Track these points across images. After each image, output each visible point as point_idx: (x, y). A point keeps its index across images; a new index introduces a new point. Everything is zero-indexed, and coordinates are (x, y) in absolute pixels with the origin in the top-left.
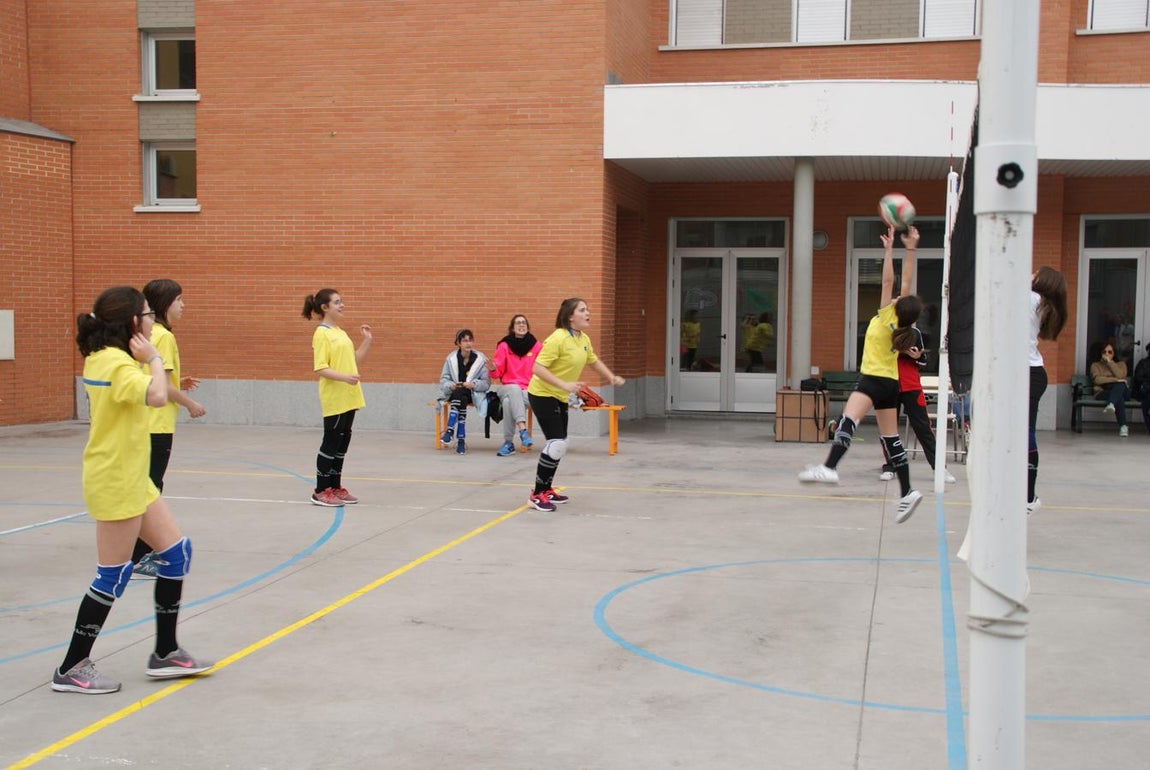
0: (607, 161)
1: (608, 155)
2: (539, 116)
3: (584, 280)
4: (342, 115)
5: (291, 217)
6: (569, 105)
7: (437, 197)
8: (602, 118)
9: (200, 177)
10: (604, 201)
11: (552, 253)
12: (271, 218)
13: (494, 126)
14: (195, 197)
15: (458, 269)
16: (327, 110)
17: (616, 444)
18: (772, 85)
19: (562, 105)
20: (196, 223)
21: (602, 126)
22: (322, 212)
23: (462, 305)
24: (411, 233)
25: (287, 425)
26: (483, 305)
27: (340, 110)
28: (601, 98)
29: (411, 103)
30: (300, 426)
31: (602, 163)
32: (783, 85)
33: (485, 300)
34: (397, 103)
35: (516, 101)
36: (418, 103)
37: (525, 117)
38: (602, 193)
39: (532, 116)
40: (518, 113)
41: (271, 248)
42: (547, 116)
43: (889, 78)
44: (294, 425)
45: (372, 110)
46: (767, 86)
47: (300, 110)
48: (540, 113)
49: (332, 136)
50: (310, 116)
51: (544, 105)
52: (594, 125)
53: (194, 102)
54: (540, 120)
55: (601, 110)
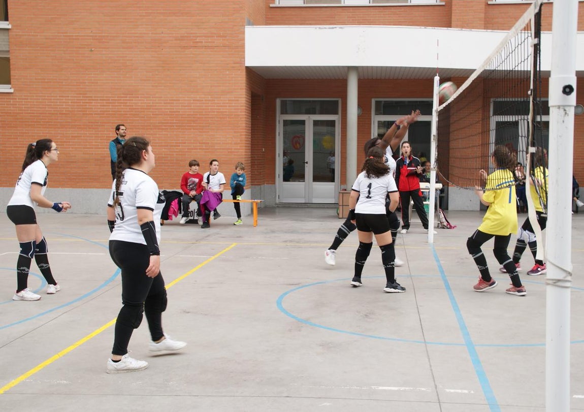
0: (247, 68)
1: (247, 64)
3: (235, 132)
4: (96, 39)
5: (68, 97)
6: (226, 36)
7: (153, 86)
8: (244, 44)
9: (12, 73)
10: (246, 89)
11: (217, 118)
12: (57, 96)
13: (185, 47)
14: (10, 84)
15: (165, 126)
16: (88, 36)
17: (257, 221)
18: (335, 28)
20: (12, 99)
21: (244, 48)
22: (86, 94)
23: (167, 146)
24: (139, 106)
26: (179, 146)
27: (96, 36)
28: (243, 33)
31: (244, 68)
32: (341, 28)
33: (180, 143)
35: (196, 33)
36: (141, 33)
37: (202, 42)
38: (244, 85)
39: (205, 42)
40: (198, 40)
41: (57, 114)
42: (214, 42)
45: (114, 37)
46: (333, 28)
47: (73, 36)
48: (210, 41)
49: (91, 51)
50: (78, 39)
51: (212, 37)
52: (240, 48)
53: (8, 30)
54: (210, 44)
55: (243, 39)
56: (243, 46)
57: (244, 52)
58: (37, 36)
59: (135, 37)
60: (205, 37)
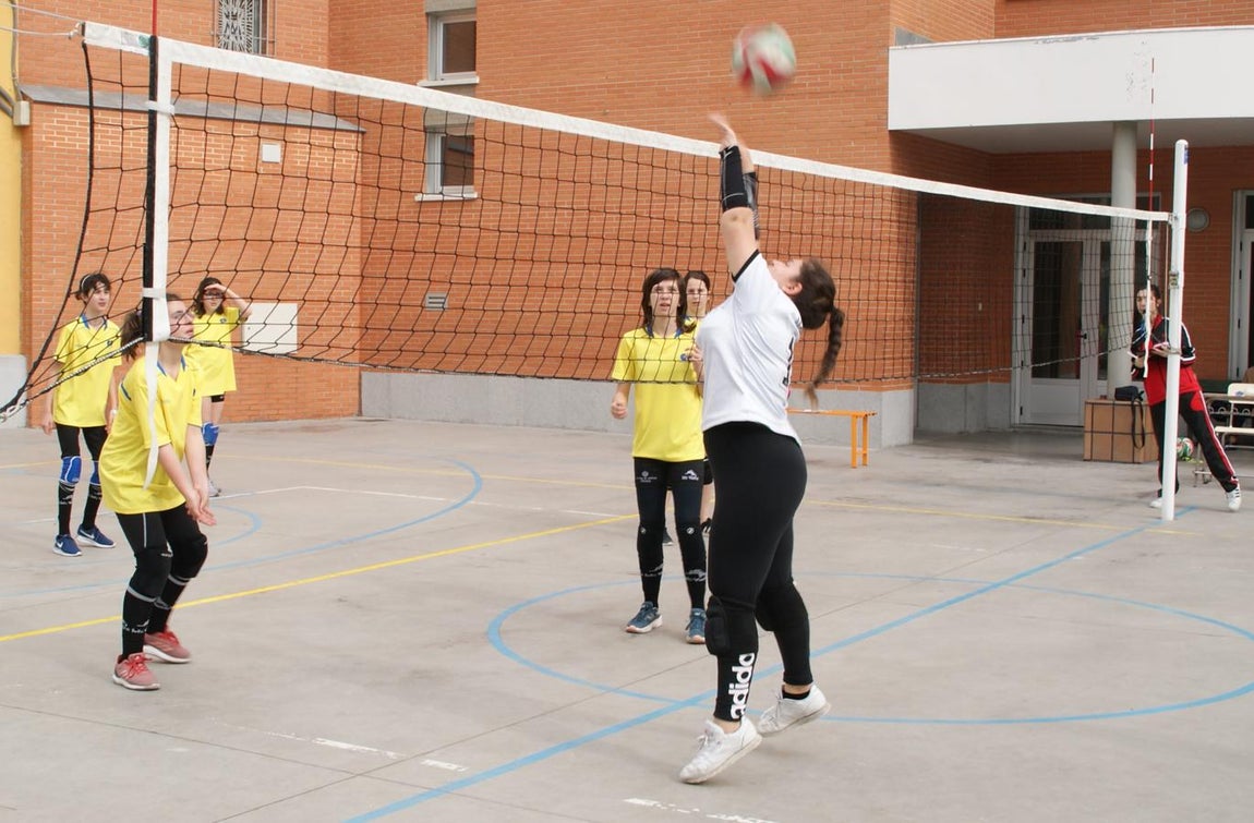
0: (893, 133)
1: (892, 126)
2: (818, 84)
4: (614, 92)
6: (851, 71)
8: (887, 84)
9: (476, 163)
14: (472, 183)
16: (599, 87)
18: (1080, 38)
19: (843, 71)
21: (887, 93)
25: (557, 427)
27: (613, 86)
28: (886, 61)
29: (684, 75)
30: (569, 429)
31: (887, 134)
32: (1093, 38)
34: (670, 76)
36: (690, 75)
37: (805, 85)
39: (810, 85)
40: (797, 82)
42: (827, 84)
43: (1212, 25)
44: (563, 427)
45: (644, 84)
46: (1074, 40)
47: (574, 88)
48: (819, 80)
49: (605, 114)
50: (584, 93)
51: (824, 72)
52: (877, 92)
53: (473, 85)
54: (818, 89)
55: (887, 75)
56: (884, 89)
57: (886, 100)
58: (517, 92)
59: (680, 82)
60: (810, 73)
